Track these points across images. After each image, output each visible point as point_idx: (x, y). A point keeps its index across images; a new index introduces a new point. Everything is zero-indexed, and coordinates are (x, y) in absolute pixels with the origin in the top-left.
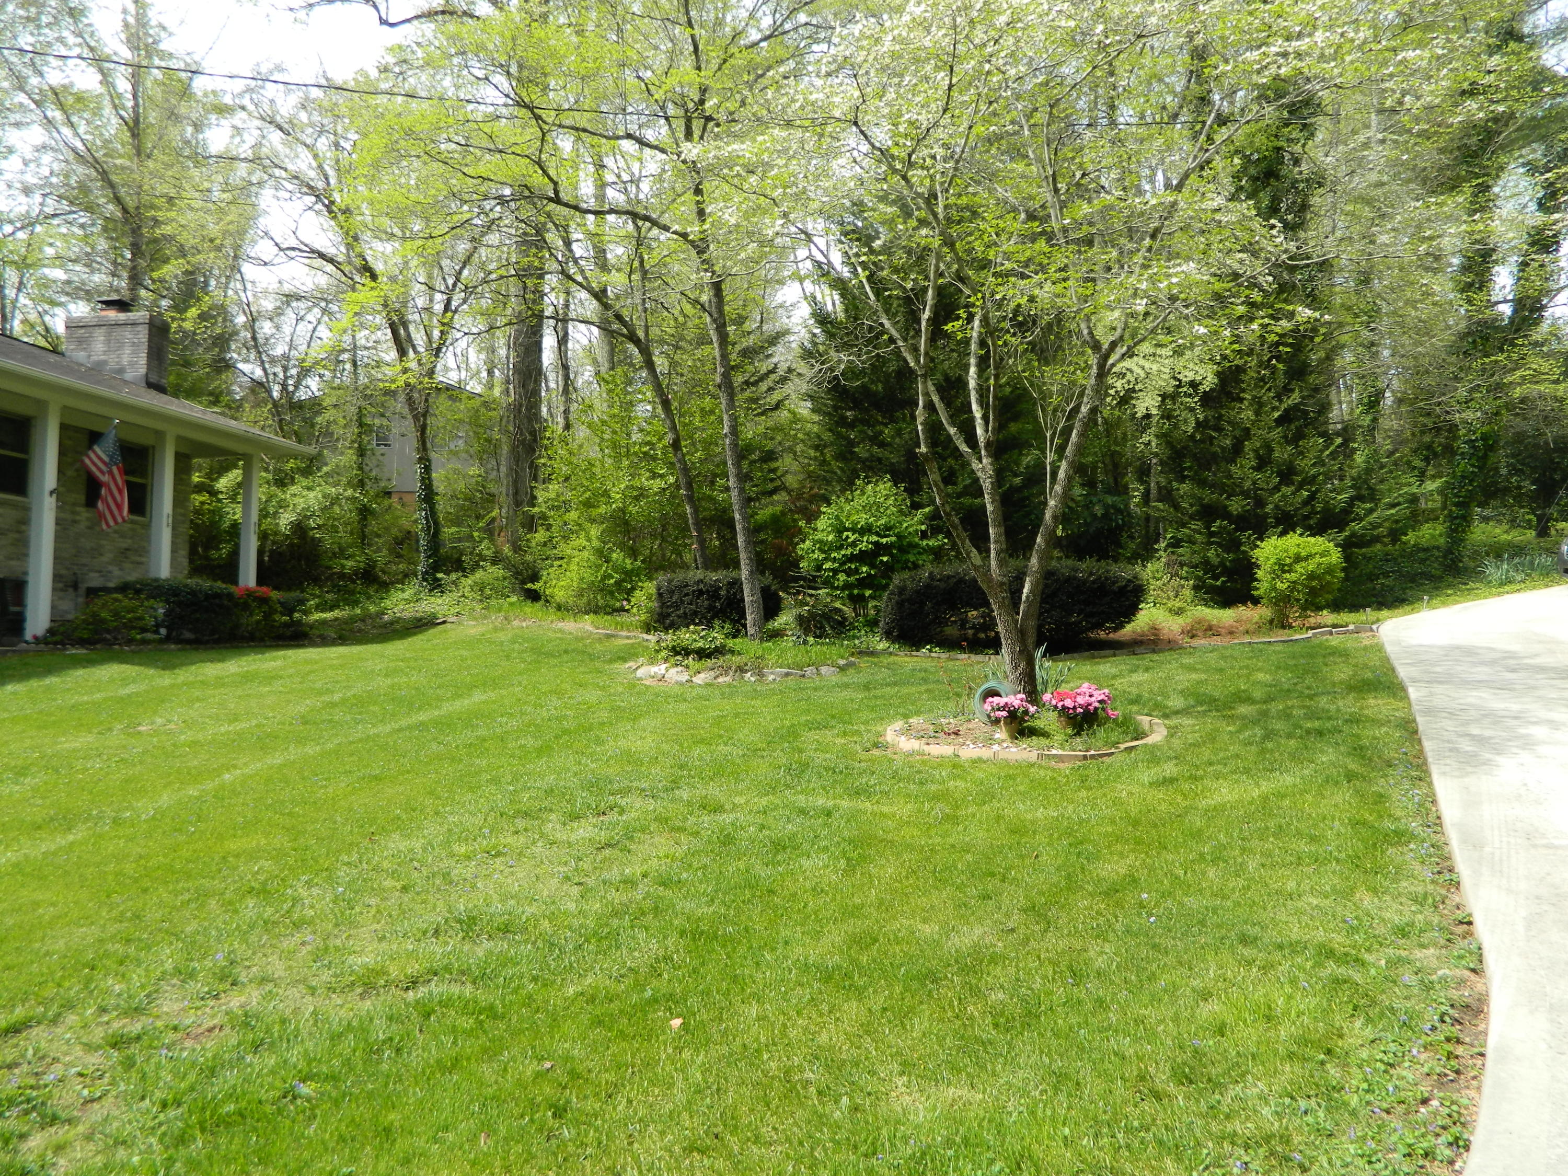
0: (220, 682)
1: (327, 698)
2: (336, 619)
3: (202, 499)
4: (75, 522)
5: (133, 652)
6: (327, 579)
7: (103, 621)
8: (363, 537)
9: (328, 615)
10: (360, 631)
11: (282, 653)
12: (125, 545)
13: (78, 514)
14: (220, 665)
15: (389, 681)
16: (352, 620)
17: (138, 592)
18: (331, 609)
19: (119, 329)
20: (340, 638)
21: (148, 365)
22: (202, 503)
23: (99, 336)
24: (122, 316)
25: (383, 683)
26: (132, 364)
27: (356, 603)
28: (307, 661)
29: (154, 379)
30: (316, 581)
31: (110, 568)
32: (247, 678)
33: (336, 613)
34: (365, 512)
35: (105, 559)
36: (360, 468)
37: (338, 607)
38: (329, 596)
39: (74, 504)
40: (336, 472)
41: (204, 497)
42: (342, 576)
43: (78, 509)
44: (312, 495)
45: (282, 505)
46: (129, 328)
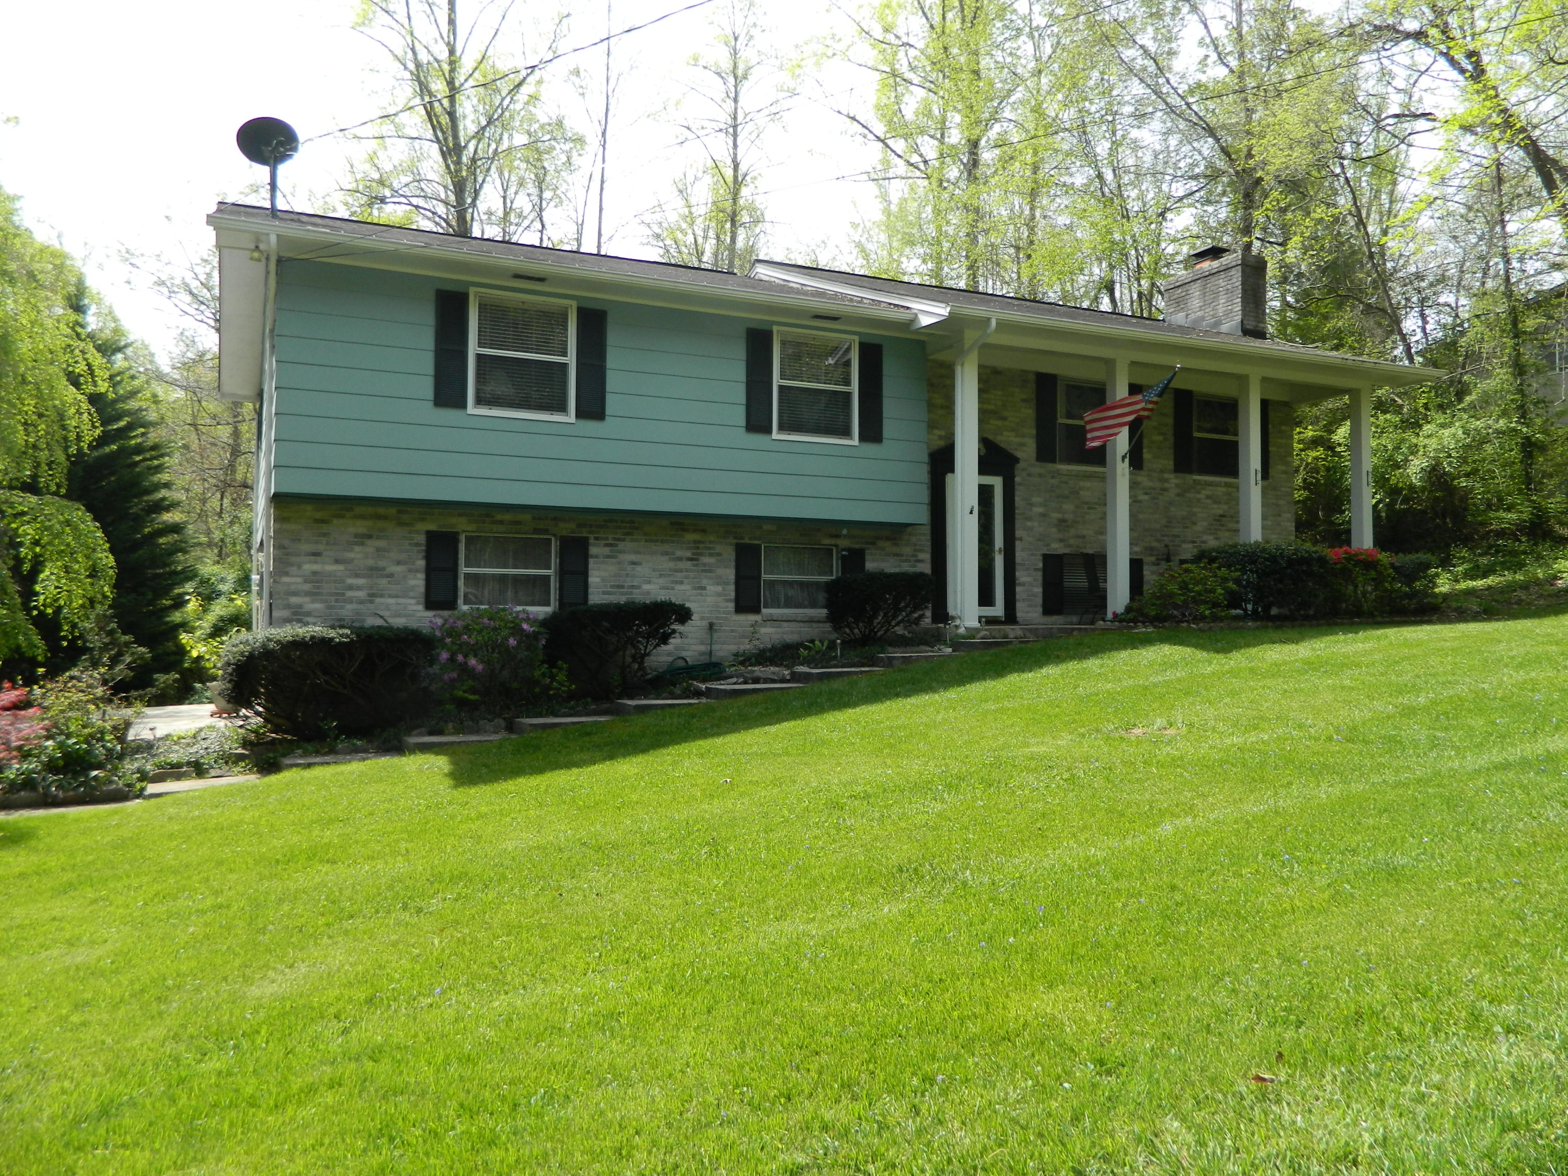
0: (1276, 671)
1: (1404, 700)
2: (1490, 588)
3: (1315, 454)
4: (1165, 490)
5: (1201, 630)
6: (1482, 538)
7: (1171, 595)
8: (1528, 480)
9: (1479, 583)
10: (1519, 602)
11: (1380, 632)
12: (1221, 512)
13: (1167, 481)
14: (1292, 647)
15: (1521, 676)
16: (1511, 587)
17: (1212, 560)
18: (1485, 576)
19: (1213, 279)
20: (1485, 611)
21: (1243, 310)
22: (1316, 458)
23: (1195, 291)
24: (1215, 264)
25: (1511, 677)
26: (1228, 314)
27: (1521, 566)
28: (1407, 643)
29: (1250, 325)
30: (1466, 541)
31: (1205, 538)
32: (1310, 666)
33: (1491, 580)
34: (1529, 448)
35: (1198, 528)
36: (1520, 391)
37: (1494, 572)
38: (1484, 560)
39: (1162, 471)
40: (1486, 400)
41: (1320, 452)
42: (1501, 534)
43: (1166, 476)
44: (1447, 432)
45: (1414, 450)
46: (1223, 275)
